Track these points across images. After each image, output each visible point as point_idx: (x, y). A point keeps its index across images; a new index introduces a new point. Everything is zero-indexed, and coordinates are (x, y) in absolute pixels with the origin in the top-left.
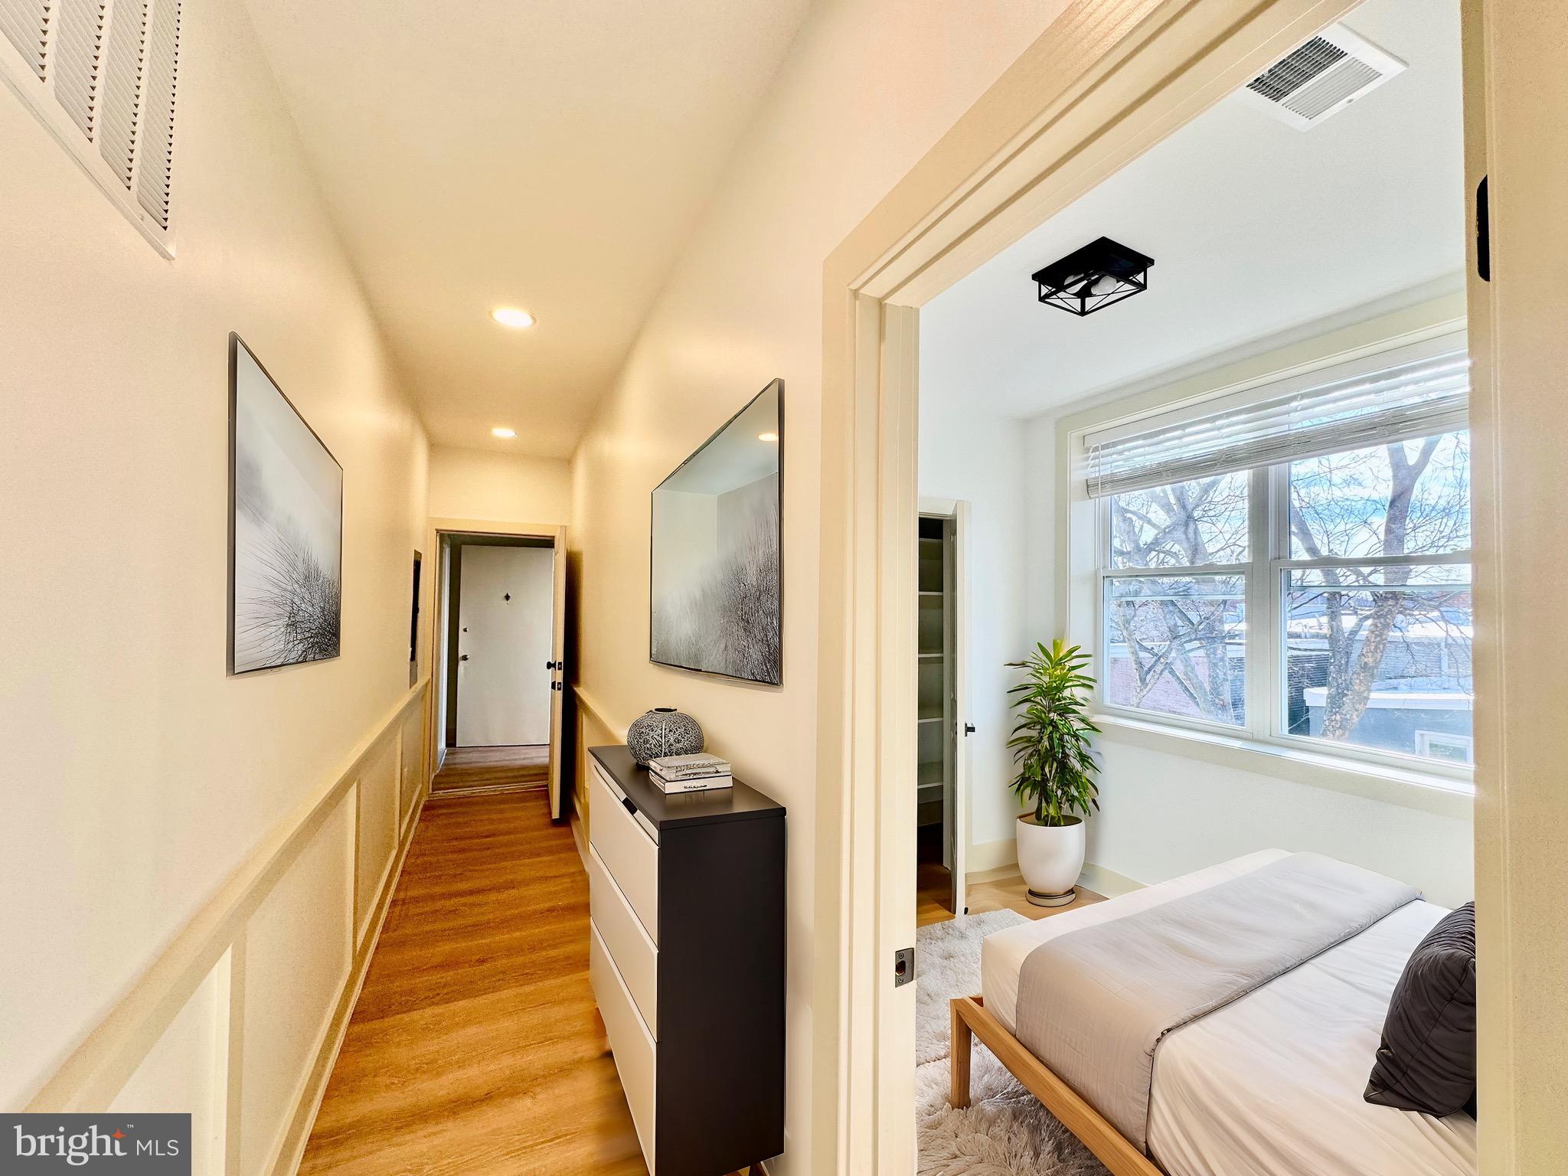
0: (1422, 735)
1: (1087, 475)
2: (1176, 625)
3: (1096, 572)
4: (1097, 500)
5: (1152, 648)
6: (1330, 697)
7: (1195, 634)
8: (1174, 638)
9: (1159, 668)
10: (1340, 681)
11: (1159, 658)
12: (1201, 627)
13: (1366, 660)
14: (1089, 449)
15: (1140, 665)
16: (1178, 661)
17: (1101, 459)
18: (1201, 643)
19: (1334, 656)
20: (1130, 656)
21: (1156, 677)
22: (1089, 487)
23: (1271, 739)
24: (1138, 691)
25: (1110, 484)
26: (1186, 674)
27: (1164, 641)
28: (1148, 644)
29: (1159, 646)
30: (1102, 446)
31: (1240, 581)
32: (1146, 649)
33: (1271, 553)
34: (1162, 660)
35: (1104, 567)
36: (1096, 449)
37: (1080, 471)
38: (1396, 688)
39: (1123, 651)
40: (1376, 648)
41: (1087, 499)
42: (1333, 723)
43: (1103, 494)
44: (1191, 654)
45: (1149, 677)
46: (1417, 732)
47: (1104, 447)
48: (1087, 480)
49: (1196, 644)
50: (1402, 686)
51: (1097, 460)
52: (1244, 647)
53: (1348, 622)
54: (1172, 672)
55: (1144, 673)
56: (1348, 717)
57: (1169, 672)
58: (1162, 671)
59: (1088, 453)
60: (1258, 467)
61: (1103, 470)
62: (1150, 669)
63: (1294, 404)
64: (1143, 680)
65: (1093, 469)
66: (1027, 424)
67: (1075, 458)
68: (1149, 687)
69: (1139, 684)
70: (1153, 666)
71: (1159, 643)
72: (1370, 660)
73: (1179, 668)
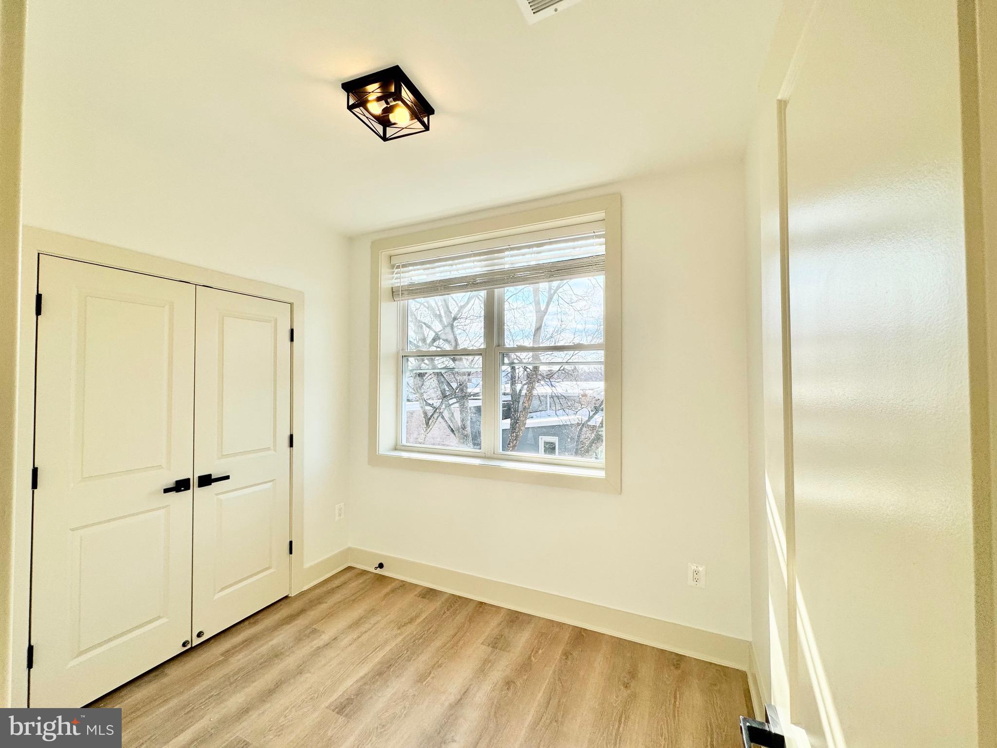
0: (541, 438)
1: (392, 284)
2: (444, 389)
3: (398, 353)
4: (399, 302)
5: (433, 404)
6: (512, 425)
7: (454, 394)
8: (444, 397)
9: (436, 416)
10: (515, 416)
11: (436, 409)
12: (457, 391)
13: (525, 405)
14: (394, 267)
15: (425, 413)
16: (446, 411)
17: (401, 274)
18: (457, 400)
19: (513, 404)
20: (420, 409)
21: (435, 421)
22: (394, 293)
23: (495, 456)
24: (425, 430)
25: (407, 292)
26: (450, 419)
27: (439, 399)
28: (430, 402)
29: (437, 404)
30: (402, 265)
31: (479, 360)
32: (429, 405)
33: (495, 343)
34: (438, 411)
35: (403, 350)
36: (398, 267)
37: (388, 280)
38: (532, 417)
39: (416, 407)
40: (529, 398)
41: (392, 301)
42: (513, 438)
43: (403, 298)
44: (452, 406)
45: (431, 421)
46: (540, 437)
47: (404, 266)
48: (392, 288)
49: (454, 400)
50: (534, 417)
51: (399, 275)
52: (481, 401)
53: (518, 387)
54: (443, 417)
55: (428, 420)
56: (518, 434)
57: (441, 417)
58: (438, 417)
59: (393, 269)
60: (489, 289)
61: (402, 282)
62: (431, 416)
63: (507, 253)
64: (427, 424)
65: (396, 281)
66: (351, 240)
67: (384, 269)
68: (431, 427)
69: (425, 426)
70: (433, 415)
71: (436, 401)
72: (526, 405)
73: (446, 414)
